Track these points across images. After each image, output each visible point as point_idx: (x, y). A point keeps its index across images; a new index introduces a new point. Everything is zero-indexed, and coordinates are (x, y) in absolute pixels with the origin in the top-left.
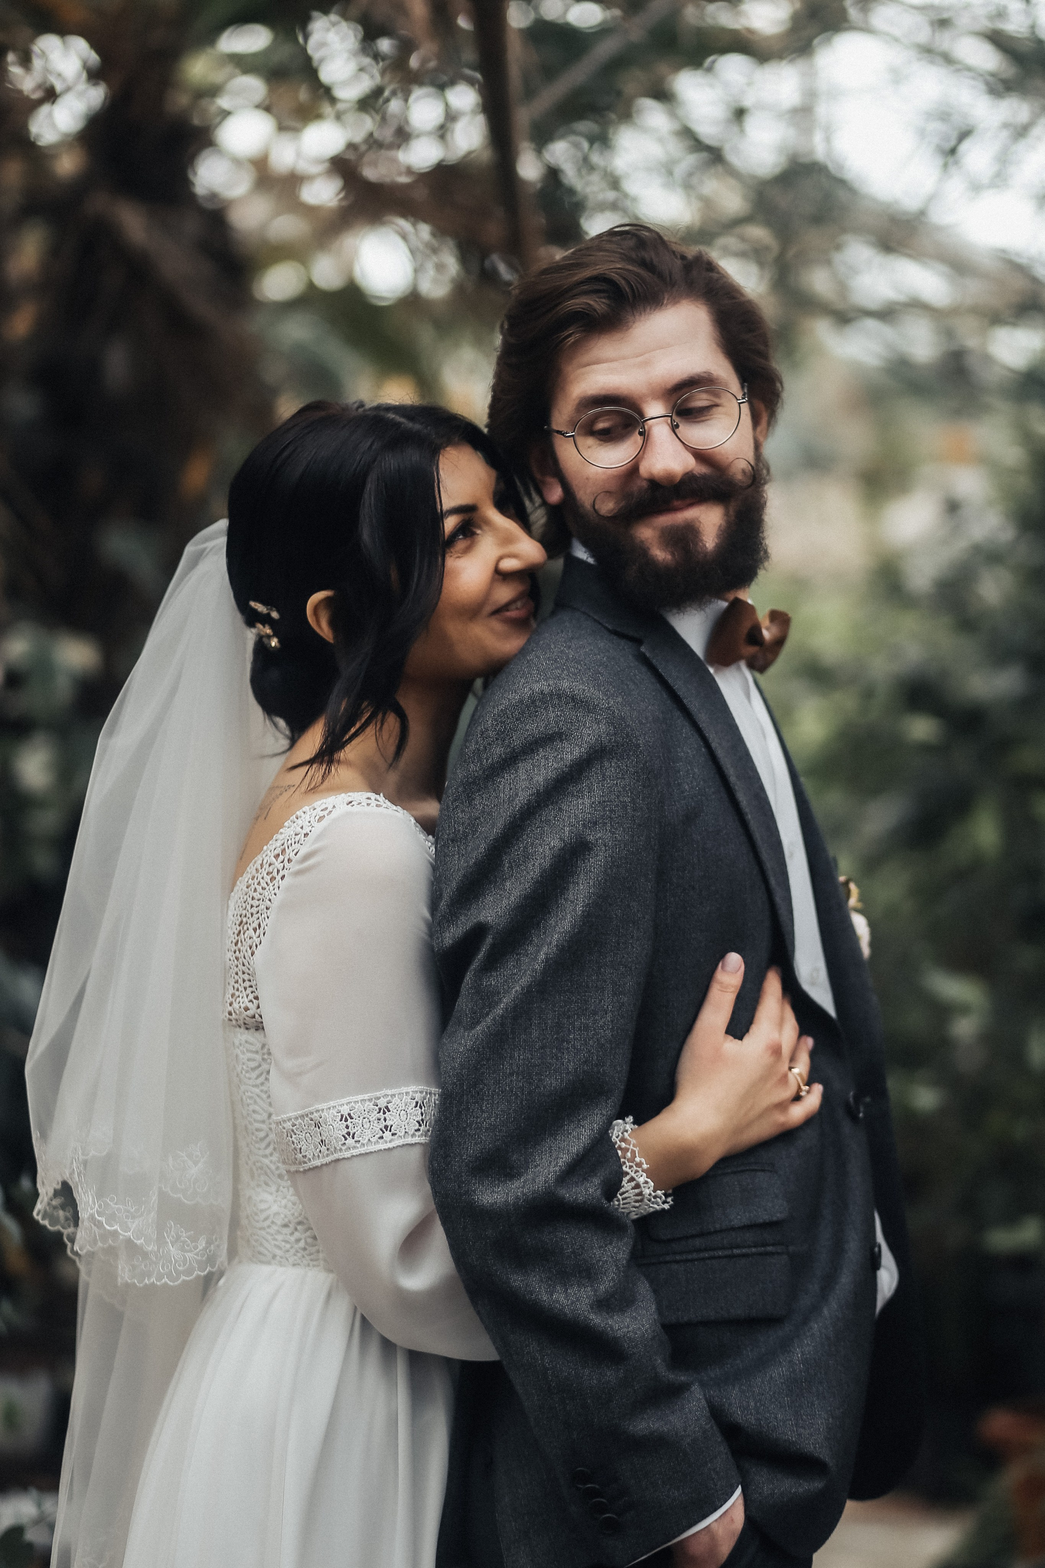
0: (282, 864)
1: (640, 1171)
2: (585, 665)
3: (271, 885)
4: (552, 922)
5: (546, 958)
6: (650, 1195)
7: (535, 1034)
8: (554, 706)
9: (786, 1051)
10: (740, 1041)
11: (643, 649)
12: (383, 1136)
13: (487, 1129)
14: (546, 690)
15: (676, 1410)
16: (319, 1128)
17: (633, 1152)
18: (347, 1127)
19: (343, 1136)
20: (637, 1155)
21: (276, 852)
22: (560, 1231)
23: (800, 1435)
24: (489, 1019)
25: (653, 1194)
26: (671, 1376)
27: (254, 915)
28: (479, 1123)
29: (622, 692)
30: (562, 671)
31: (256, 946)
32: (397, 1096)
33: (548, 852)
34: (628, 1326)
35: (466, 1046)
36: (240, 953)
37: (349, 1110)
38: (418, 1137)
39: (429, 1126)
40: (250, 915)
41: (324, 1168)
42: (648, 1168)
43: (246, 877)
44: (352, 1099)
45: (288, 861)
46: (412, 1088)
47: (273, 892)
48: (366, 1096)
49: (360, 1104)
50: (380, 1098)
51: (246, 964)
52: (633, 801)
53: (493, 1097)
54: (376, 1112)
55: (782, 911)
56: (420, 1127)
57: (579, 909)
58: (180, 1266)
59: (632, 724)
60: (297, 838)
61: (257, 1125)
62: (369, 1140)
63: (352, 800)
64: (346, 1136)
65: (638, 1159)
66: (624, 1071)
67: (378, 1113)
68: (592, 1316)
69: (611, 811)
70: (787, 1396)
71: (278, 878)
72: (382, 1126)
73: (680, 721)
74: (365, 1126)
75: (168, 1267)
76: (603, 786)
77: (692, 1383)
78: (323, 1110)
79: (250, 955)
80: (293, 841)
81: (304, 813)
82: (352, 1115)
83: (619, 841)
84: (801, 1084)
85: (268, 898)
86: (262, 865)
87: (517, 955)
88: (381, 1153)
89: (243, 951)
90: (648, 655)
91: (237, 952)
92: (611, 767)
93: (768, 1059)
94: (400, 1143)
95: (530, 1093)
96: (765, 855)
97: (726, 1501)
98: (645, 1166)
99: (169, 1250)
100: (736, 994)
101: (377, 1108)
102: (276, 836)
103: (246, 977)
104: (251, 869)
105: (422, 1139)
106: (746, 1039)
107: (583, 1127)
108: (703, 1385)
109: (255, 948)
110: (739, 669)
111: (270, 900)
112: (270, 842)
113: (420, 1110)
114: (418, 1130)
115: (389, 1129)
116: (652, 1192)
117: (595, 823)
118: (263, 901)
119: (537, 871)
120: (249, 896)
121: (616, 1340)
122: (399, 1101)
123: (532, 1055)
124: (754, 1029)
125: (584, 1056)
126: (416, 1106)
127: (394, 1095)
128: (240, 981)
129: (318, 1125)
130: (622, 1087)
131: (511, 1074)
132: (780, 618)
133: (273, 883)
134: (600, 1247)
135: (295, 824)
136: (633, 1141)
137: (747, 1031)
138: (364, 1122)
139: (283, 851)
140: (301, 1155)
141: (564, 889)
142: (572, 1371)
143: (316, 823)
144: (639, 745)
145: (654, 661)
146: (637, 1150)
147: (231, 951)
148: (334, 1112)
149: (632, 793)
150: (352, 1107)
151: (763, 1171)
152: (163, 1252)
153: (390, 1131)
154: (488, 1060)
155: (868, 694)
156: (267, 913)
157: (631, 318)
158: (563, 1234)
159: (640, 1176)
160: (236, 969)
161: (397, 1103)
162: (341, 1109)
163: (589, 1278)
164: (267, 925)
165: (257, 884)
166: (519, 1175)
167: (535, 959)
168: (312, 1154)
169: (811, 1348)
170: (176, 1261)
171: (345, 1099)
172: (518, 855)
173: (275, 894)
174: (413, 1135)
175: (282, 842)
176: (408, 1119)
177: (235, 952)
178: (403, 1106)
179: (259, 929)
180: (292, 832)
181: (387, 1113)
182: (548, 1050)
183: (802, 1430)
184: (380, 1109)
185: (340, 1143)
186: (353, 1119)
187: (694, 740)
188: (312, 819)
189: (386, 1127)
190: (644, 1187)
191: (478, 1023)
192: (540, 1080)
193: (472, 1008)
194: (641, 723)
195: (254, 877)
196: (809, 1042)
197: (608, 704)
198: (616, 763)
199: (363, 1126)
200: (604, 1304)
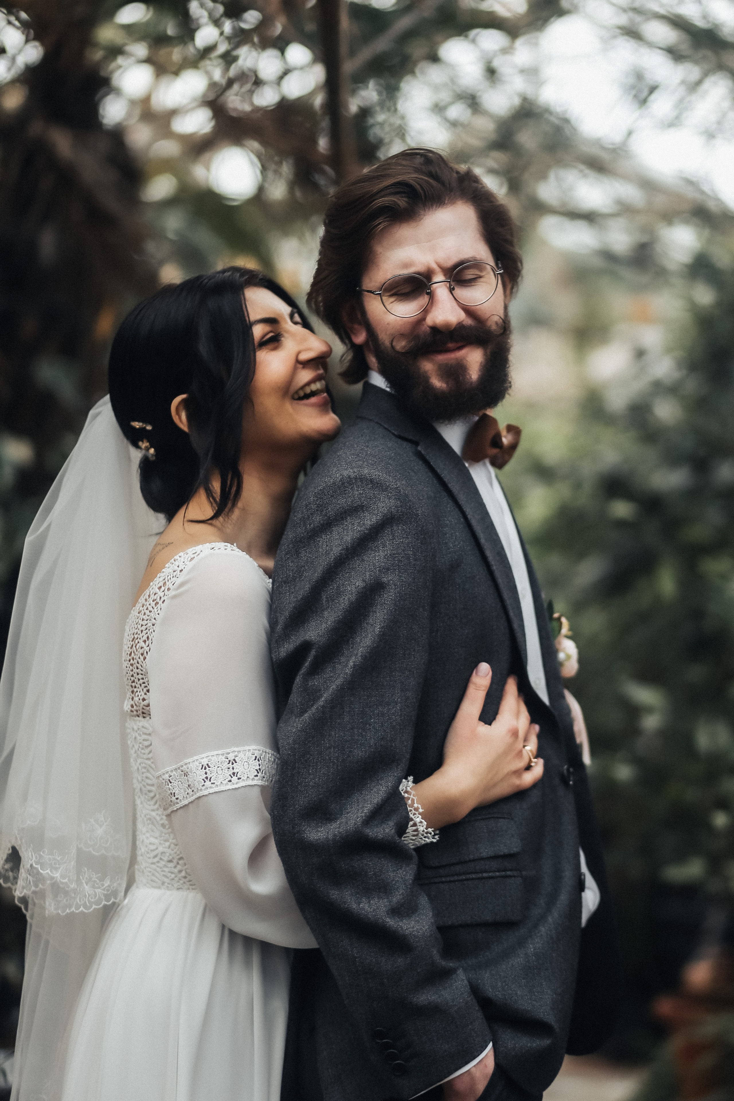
0: (163, 593)
1: (417, 814)
2: (379, 458)
3: (155, 608)
4: (358, 640)
5: (354, 665)
6: (423, 831)
7: (347, 719)
8: (358, 487)
9: (521, 734)
10: (489, 726)
11: (419, 448)
12: (231, 780)
13: (313, 787)
14: (353, 475)
15: (447, 987)
16: (187, 776)
17: (413, 800)
18: (206, 773)
19: (203, 780)
20: (415, 802)
21: (159, 585)
22: (365, 859)
23: (533, 1006)
24: (314, 709)
25: (426, 831)
26: (443, 963)
27: (143, 632)
28: (307, 782)
29: (406, 477)
30: (363, 462)
31: (147, 653)
32: (241, 752)
33: (354, 590)
34: (413, 927)
35: (297, 728)
36: (133, 661)
37: (207, 761)
38: (257, 781)
39: (264, 774)
40: (140, 632)
41: (190, 805)
42: (423, 812)
43: (138, 606)
44: (210, 754)
45: (168, 589)
46: (252, 747)
47: (157, 613)
48: (220, 752)
49: (215, 757)
50: (230, 753)
51: (140, 667)
52: (414, 554)
53: (317, 763)
54: (227, 763)
55: (519, 635)
56: (258, 774)
57: (377, 630)
58: (92, 898)
59: (413, 500)
60: (175, 574)
61: (149, 788)
62: (221, 782)
63: (214, 546)
64: (205, 779)
65: (416, 805)
66: (409, 745)
67: (228, 764)
68: (388, 920)
69: (399, 561)
70: (524, 979)
71: (160, 602)
72: (231, 773)
73: (445, 498)
74: (218, 773)
75: (83, 900)
76: (393, 543)
77: (458, 968)
78: (189, 763)
79: (143, 660)
80: (172, 576)
81: (180, 557)
82: (209, 765)
83: (405, 582)
84: (532, 758)
85: (153, 618)
86: (149, 596)
87: (333, 664)
88: (230, 791)
89: (136, 659)
90: (423, 452)
91: (132, 661)
92: (398, 529)
93: (509, 739)
94: (243, 784)
95: (343, 760)
96: (506, 595)
97: (482, 1052)
98: (421, 810)
99: (84, 888)
100: (486, 691)
101: (227, 760)
102: (159, 575)
103: (140, 676)
104: (142, 600)
105: (259, 782)
106: (494, 724)
107: (381, 785)
108: (465, 970)
109: (146, 654)
110: (485, 464)
111: (155, 619)
112: (155, 579)
113: (258, 762)
114: (257, 776)
115: (236, 775)
116: (425, 830)
117: (388, 569)
118: (150, 620)
119: (347, 602)
120: (140, 619)
121: (404, 937)
122: (243, 755)
123: (344, 734)
124: (499, 717)
125: (381, 734)
126: (255, 760)
127: (240, 751)
128: (136, 680)
129: (186, 775)
130: (408, 757)
131: (330, 748)
132: (514, 430)
133: (157, 607)
134: (394, 871)
135: (173, 565)
136: (413, 792)
137: (494, 719)
138: (218, 770)
139: (165, 584)
140: (174, 798)
141: (366, 616)
142: (373, 959)
143: (188, 562)
144: (418, 514)
145: (427, 457)
146: (415, 798)
147: (127, 660)
148: (197, 763)
149: (413, 548)
150: (210, 759)
151: (504, 818)
152: (80, 890)
153: (237, 776)
154: (313, 737)
155: (578, 486)
156: (153, 628)
157: (422, 212)
158: (367, 861)
159: (417, 817)
160: (131, 673)
161: (242, 757)
162: (202, 761)
163: (386, 893)
164: (153, 637)
165: (146, 610)
166: (335, 819)
167: (346, 666)
168: (182, 796)
169: (540, 945)
170: (89, 895)
171: (205, 754)
172: (333, 592)
173: (158, 614)
174: (253, 779)
175: (164, 578)
176: (250, 768)
177: (130, 661)
178: (246, 759)
179: (148, 640)
180: (171, 571)
181: (235, 764)
182: (356, 730)
183: (534, 1003)
184: (230, 761)
185: (201, 785)
186: (210, 767)
187: (456, 512)
188: (186, 560)
189: (234, 774)
190: (419, 826)
191: (306, 711)
192: (350, 752)
193: (301, 702)
194: (419, 499)
195: (144, 605)
196: (537, 728)
197: (396, 485)
198: (402, 527)
199: (217, 773)
200: (396, 911)
